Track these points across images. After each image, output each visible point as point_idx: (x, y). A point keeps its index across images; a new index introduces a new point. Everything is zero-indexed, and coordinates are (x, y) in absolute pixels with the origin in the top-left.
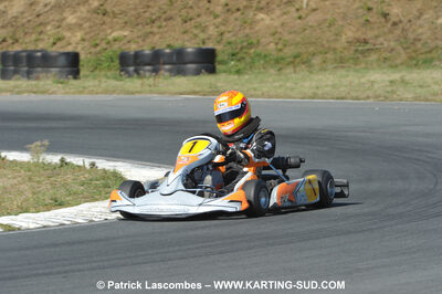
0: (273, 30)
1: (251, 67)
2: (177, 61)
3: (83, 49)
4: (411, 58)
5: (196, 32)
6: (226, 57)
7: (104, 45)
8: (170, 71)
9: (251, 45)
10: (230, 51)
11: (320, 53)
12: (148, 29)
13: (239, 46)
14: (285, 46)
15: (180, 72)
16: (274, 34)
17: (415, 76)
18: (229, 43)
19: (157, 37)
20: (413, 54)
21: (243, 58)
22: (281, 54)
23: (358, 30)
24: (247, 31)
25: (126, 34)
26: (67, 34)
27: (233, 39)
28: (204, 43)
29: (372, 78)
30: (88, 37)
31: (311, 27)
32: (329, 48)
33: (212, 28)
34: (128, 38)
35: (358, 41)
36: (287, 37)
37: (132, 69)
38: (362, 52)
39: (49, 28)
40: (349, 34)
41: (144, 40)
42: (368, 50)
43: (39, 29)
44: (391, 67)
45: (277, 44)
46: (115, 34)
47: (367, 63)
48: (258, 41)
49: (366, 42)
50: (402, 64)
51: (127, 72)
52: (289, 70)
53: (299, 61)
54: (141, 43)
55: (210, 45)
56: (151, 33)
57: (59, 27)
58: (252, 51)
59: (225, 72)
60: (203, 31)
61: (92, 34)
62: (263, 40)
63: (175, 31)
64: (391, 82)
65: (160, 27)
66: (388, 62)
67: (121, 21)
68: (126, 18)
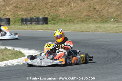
0: (63, 13)
1: (58, 23)
2: (37, 21)
3: (11, 17)
4: (102, 20)
5: (42, 13)
6: (51, 20)
7: (17, 16)
8: (35, 23)
9: (57, 16)
10: (52, 18)
11: (77, 19)
12: (29, 12)
13: (54, 17)
14: (67, 17)
15: (38, 24)
16: (64, 14)
17: (102, 25)
18: (52, 16)
19: (32, 14)
20: (102, 19)
21: (55, 20)
22: (66, 19)
23: (87, 13)
24: (57, 12)
25: (23, 13)
26: (7, 13)
27: (53, 15)
28: (44, 16)
29: (91, 26)
30: (12, 14)
31: (74, 12)
32: (79, 17)
33: (47, 12)
34: (24, 14)
35: (87, 15)
36: (67, 14)
37: (25, 23)
38: (88, 19)
39: (2, 11)
40: (85, 14)
41: (28, 15)
42: (90, 18)
44: (96, 23)
45: (65, 16)
46: (20, 13)
47: (89, 22)
48: (60, 15)
49: (89, 16)
50: (99, 22)
51: (23, 24)
52: (68, 23)
53: (71, 21)
54: (27, 16)
55: (46, 16)
56: (30, 13)
57: (5, 11)
58: (58, 18)
59: (50, 24)
60: (44, 12)
61: (14, 13)
62: (61, 15)
63: (36, 12)
64: (96, 27)
65: (32, 11)
66: (95, 21)
67: (22, 10)
68: (23, 9)
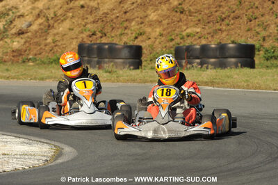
3: (160, 43)
5: (258, 29)
7: (178, 40)
12: (217, 26)
19: (225, 33)
25: (198, 30)
26: (148, 30)
30: (165, 32)
33: (273, 26)
34: (198, 35)
39: (133, 23)
41: (212, 36)
43: (125, 24)
46: (189, 31)
54: (210, 39)
55: (250, 42)
56: (220, 30)
57: (142, 23)
60: (265, 29)
61: (170, 30)
65: (228, 25)
67: (195, 19)
68: (200, 17)
